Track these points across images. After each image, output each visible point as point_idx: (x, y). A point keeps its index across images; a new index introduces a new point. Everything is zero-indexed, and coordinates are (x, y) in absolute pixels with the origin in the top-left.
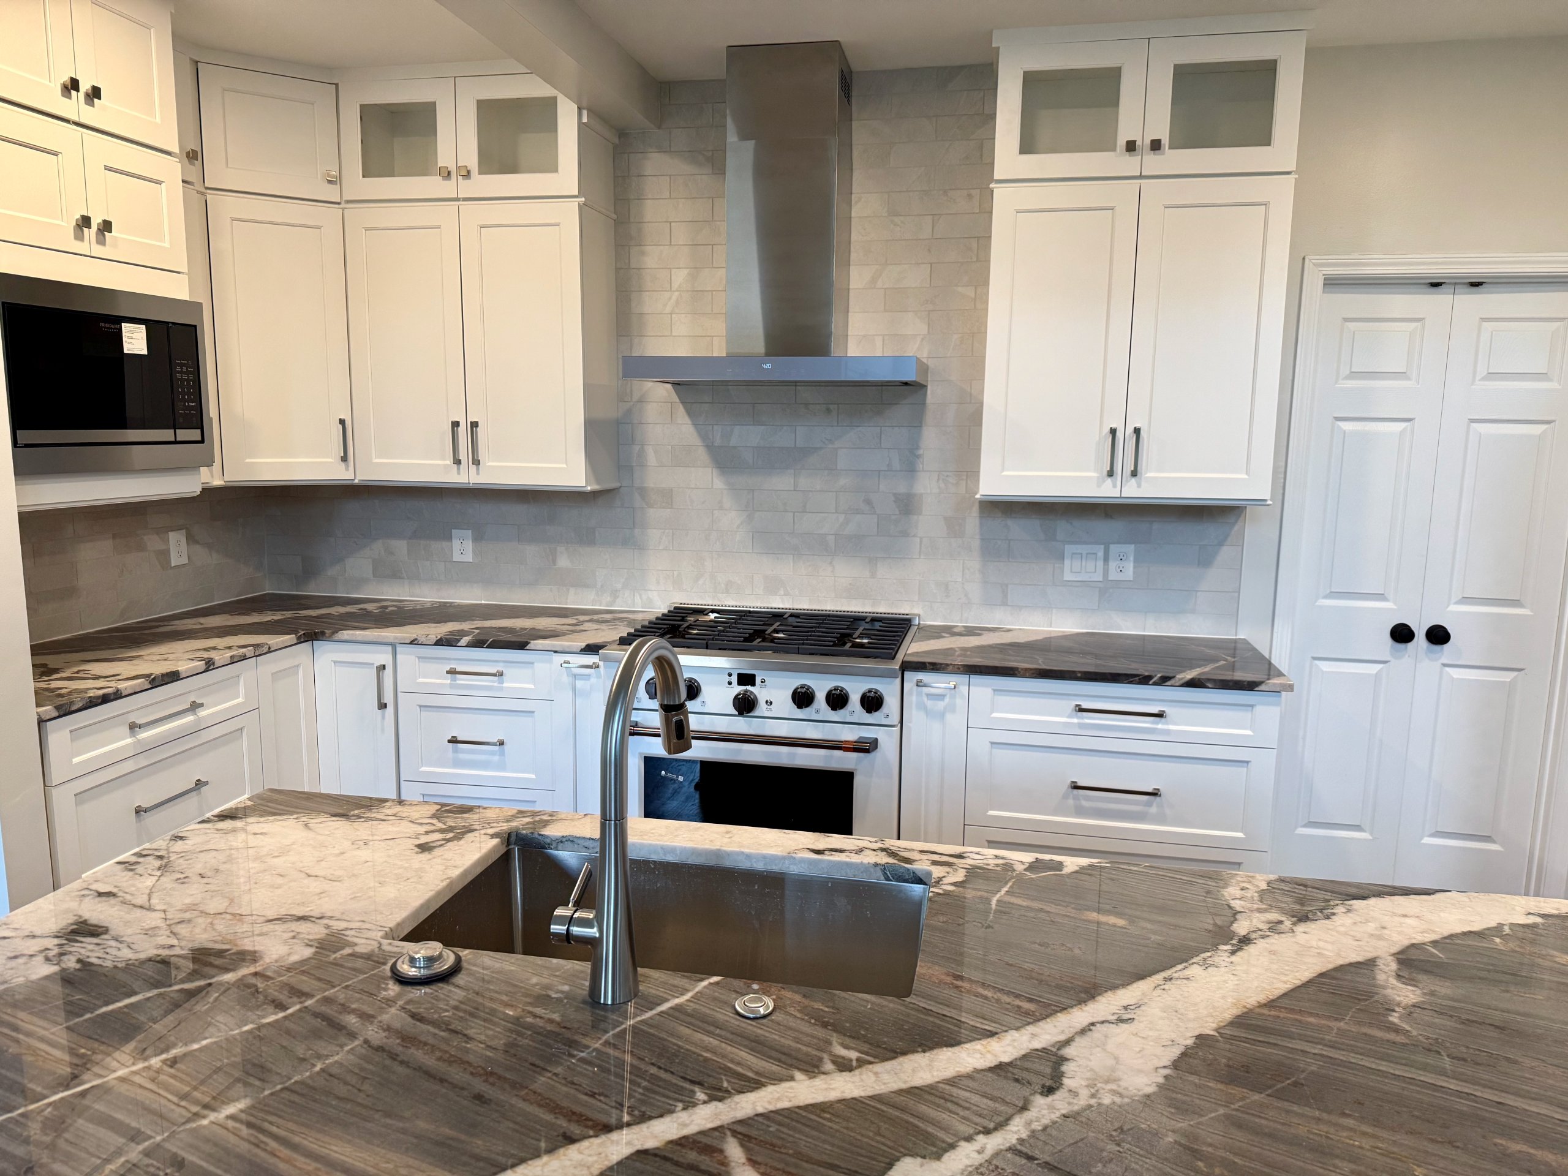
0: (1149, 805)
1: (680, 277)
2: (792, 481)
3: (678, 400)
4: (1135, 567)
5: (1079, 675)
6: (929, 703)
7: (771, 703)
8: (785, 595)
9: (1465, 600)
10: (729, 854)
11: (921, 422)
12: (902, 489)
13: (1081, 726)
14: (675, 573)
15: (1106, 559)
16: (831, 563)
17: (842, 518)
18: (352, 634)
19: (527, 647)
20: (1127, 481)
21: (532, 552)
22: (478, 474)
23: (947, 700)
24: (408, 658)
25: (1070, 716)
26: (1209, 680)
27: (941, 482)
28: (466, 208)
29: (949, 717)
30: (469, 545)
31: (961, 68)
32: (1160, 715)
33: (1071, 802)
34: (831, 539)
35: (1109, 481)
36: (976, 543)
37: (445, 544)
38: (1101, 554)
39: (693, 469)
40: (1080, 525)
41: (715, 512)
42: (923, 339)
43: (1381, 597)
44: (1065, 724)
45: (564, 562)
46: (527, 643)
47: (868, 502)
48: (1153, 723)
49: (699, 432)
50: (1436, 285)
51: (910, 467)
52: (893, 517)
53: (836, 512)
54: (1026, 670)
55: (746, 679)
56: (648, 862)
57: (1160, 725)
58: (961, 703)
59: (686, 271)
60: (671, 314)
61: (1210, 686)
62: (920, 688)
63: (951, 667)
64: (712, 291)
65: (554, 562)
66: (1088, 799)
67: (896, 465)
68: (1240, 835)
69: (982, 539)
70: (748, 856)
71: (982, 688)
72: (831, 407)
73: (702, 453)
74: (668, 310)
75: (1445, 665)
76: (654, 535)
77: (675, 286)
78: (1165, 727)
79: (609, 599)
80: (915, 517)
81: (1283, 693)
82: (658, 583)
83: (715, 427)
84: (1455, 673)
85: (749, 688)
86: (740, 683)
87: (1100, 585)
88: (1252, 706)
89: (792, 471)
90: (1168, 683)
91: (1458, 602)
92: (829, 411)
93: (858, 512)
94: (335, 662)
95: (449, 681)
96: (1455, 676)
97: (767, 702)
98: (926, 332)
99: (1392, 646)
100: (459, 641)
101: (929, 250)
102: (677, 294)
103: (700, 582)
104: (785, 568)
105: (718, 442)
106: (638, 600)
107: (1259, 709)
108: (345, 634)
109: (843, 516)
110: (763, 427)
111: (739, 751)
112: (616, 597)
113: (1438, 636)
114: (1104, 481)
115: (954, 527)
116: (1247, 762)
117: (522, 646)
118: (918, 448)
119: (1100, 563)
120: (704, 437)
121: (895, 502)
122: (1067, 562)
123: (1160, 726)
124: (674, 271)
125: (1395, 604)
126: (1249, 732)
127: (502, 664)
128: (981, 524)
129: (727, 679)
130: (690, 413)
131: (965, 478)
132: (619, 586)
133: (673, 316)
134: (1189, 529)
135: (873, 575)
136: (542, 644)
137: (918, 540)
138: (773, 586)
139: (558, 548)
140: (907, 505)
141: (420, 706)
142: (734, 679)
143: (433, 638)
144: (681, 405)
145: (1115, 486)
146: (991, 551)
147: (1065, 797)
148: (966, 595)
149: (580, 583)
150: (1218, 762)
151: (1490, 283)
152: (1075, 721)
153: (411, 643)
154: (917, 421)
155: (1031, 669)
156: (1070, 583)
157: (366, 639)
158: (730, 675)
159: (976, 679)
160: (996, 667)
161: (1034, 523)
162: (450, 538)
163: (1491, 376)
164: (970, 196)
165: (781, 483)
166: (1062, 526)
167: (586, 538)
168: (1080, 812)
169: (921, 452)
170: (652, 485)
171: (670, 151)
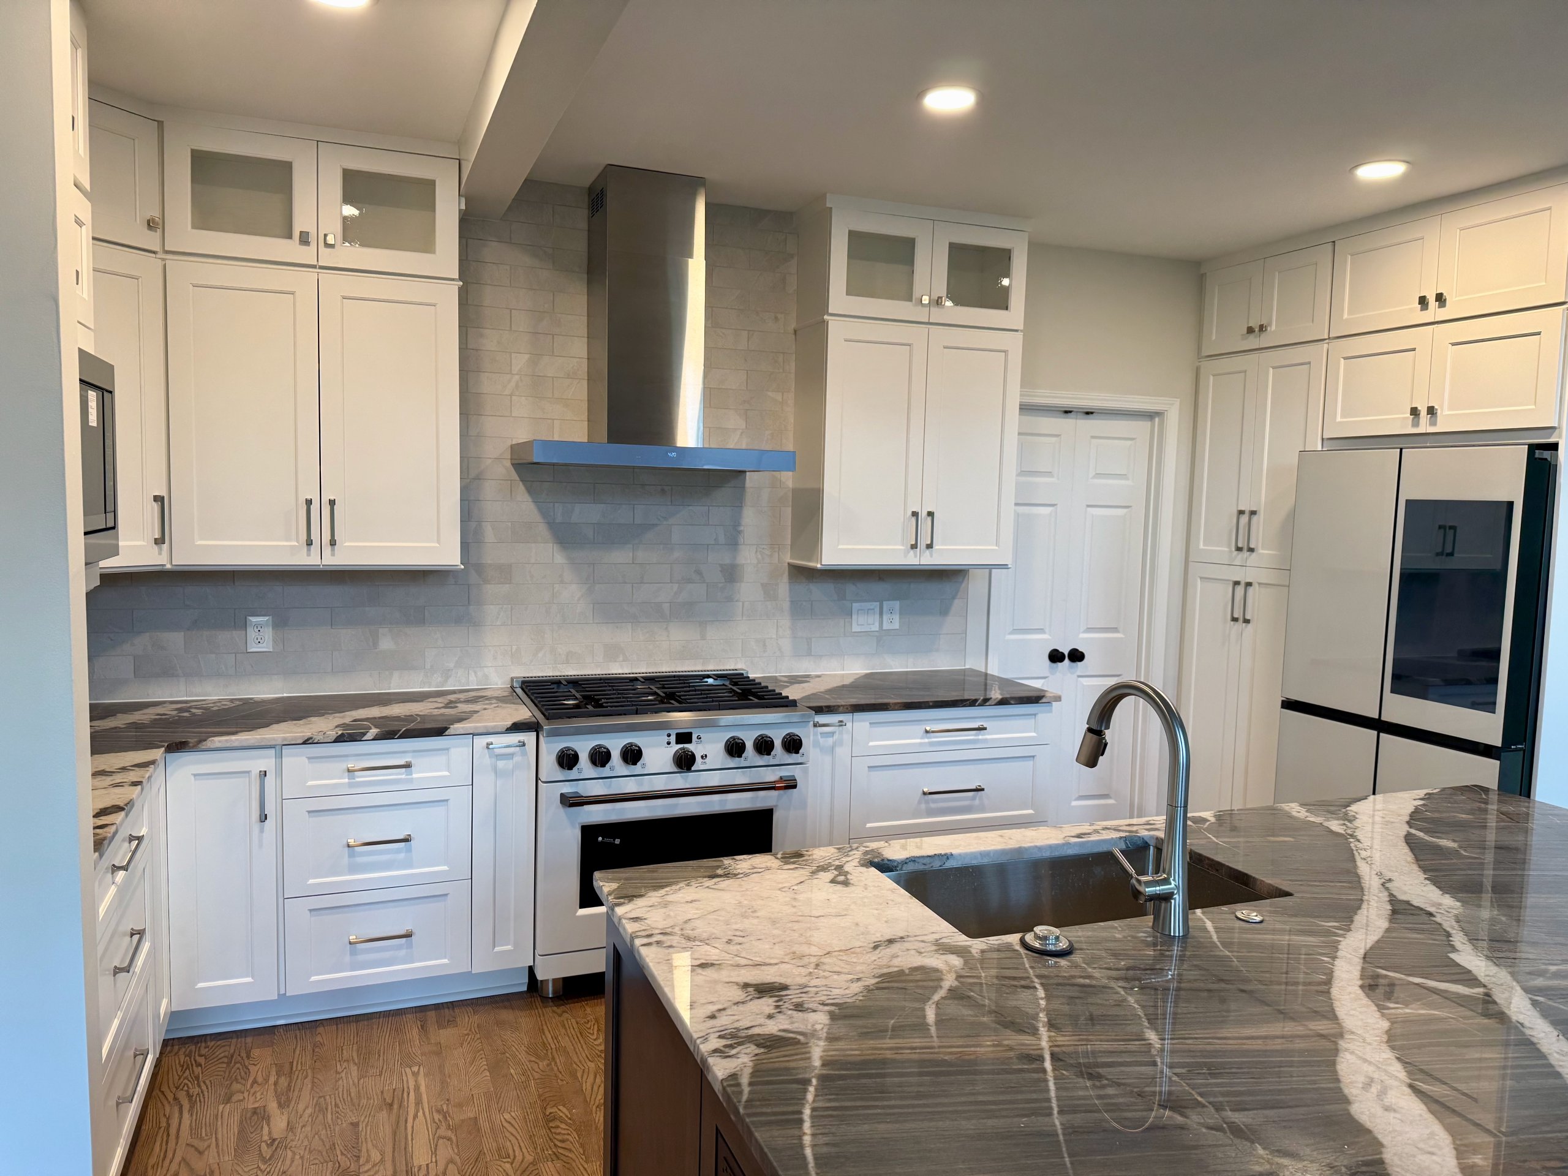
0: (974, 798)
1: (520, 361)
2: (631, 554)
3: (518, 479)
4: (900, 618)
5: (931, 704)
6: (821, 740)
7: (706, 756)
8: (624, 661)
9: (1089, 630)
10: (1026, 849)
11: (742, 503)
12: (727, 561)
13: (931, 744)
14: (514, 647)
15: (881, 614)
16: (666, 628)
17: (676, 587)
18: (226, 741)
19: (447, 733)
20: (924, 552)
21: (348, 637)
22: (333, 554)
23: (836, 736)
24: (296, 761)
25: (922, 738)
26: (1012, 698)
27: (758, 553)
28: (326, 277)
29: (838, 750)
30: (268, 633)
31: (768, 212)
32: (982, 729)
33: (923, 806)
34: (666, 606)
35: (912, 552)
36: (786, 605)
37: (237, 634)
38: (877, 610)
39: (533, 545)
40: (863, 587)
41: (555, 585)
42: (742, 433)
43: (1041, 631)
44: (921, 744)
45: (386, 643)
46: (446, 729)
47: (699, 572)
48: (975, 735)
49: (540, 510)
50: (1066, 412)
51: (733, 542)
52: (720, 585)
53: (671, 582)
54: (896, 704)
55: (684, 738)
56: (968, 867)
57: (982, 736)
58: (846, 737)
59: (527, 356)
60: (511, 395)
61: (1012, 702)
62: (816, 729)
63: (841, 708)
64: (553, 377)
65: (375, 644)
66: (934, 801)
67: (722, 539)
68: (1031, 811)
69: (792, 602)
70: (1040, 848)
71: (861, 725)
72: (666, 488)
73: (542, 529)
74: (507, 392)
75: (1079, 676)
76: (491, 611)
77: (515, 369)
78: (984, 737)
79: (440, 679)
80: (738, 584)
81: (1054, 703)
82: (495, 658)
83: (556, 505)
84: (1086, 681)
85: (686, 746)
86: (677, 743)
87: (877, 634)
88: (1035, 715)
89: (631, 546)
90: (987, 704)
91: (1085, 632)
92: (663, 491)
93: (690, 581)
94: (195, 775)
95: (346, 780)
96: (1085, 684)
97: (702, 757)
98: (744, 427)
99: (1050, 666)
100: (364, 734)
101: (746, 360)
102: (517, 377)
103: (540, 655)
104: (624, 636)
105: (559, 519)
106: (472, 677)
107: (1039, 716)
108: (218, 741)
109: (677, 585)
110: (603, 505)
111: (676, 805)
112: (447, 678)
113: (1076, 656)
114: (909, 552)
115: (769, 592)
116: (1033, 757)
117: (440, 732)
118: (739, 525)
119: (877, 616)
120: (544, 514)
121: (721, 571)
122: (854, 617)
123: (980, 737)
124: (513, 355)
125: (1050, 635)
126: (1034, 734)
127: (411, 754)
128: (790, 590)
129: (666, 739)
130: (530, 491)
131: (777, 550)
132: (452, 665)
133: (514, 397)
134: (932, 587)
135: (703, 638)
136: (463, 728)
137: (741, 603)
138: (613, 652)
139: (380, 630)
140: (731, 574)
141: (309, 812)
142: (673, 739)
143: (333, 734)
144: (521, 483)
145: (916, 556)
146: (799, 610)
147: (919, 802)
148: (780, 650)
149: (406, 665)
150: (1021, 759)
151: (1098, 413)
152: (926, 740)
153: (304, 743)
154: (738, 502)
155: (899, 703)
156: (856, 634)
157: (245, 744)
158: (669, 735)
159: (858, 716)
160: (874, 705)
161: (829, 587)
162: (244, 626)
163: (1098, 475)
164: (776, 318)
165: (619, 557)
166: (850, 588)
167: (417, 618)
168: (931, 813)
169: (742, 528)
170: (489, 562)
171: (511, 243)
